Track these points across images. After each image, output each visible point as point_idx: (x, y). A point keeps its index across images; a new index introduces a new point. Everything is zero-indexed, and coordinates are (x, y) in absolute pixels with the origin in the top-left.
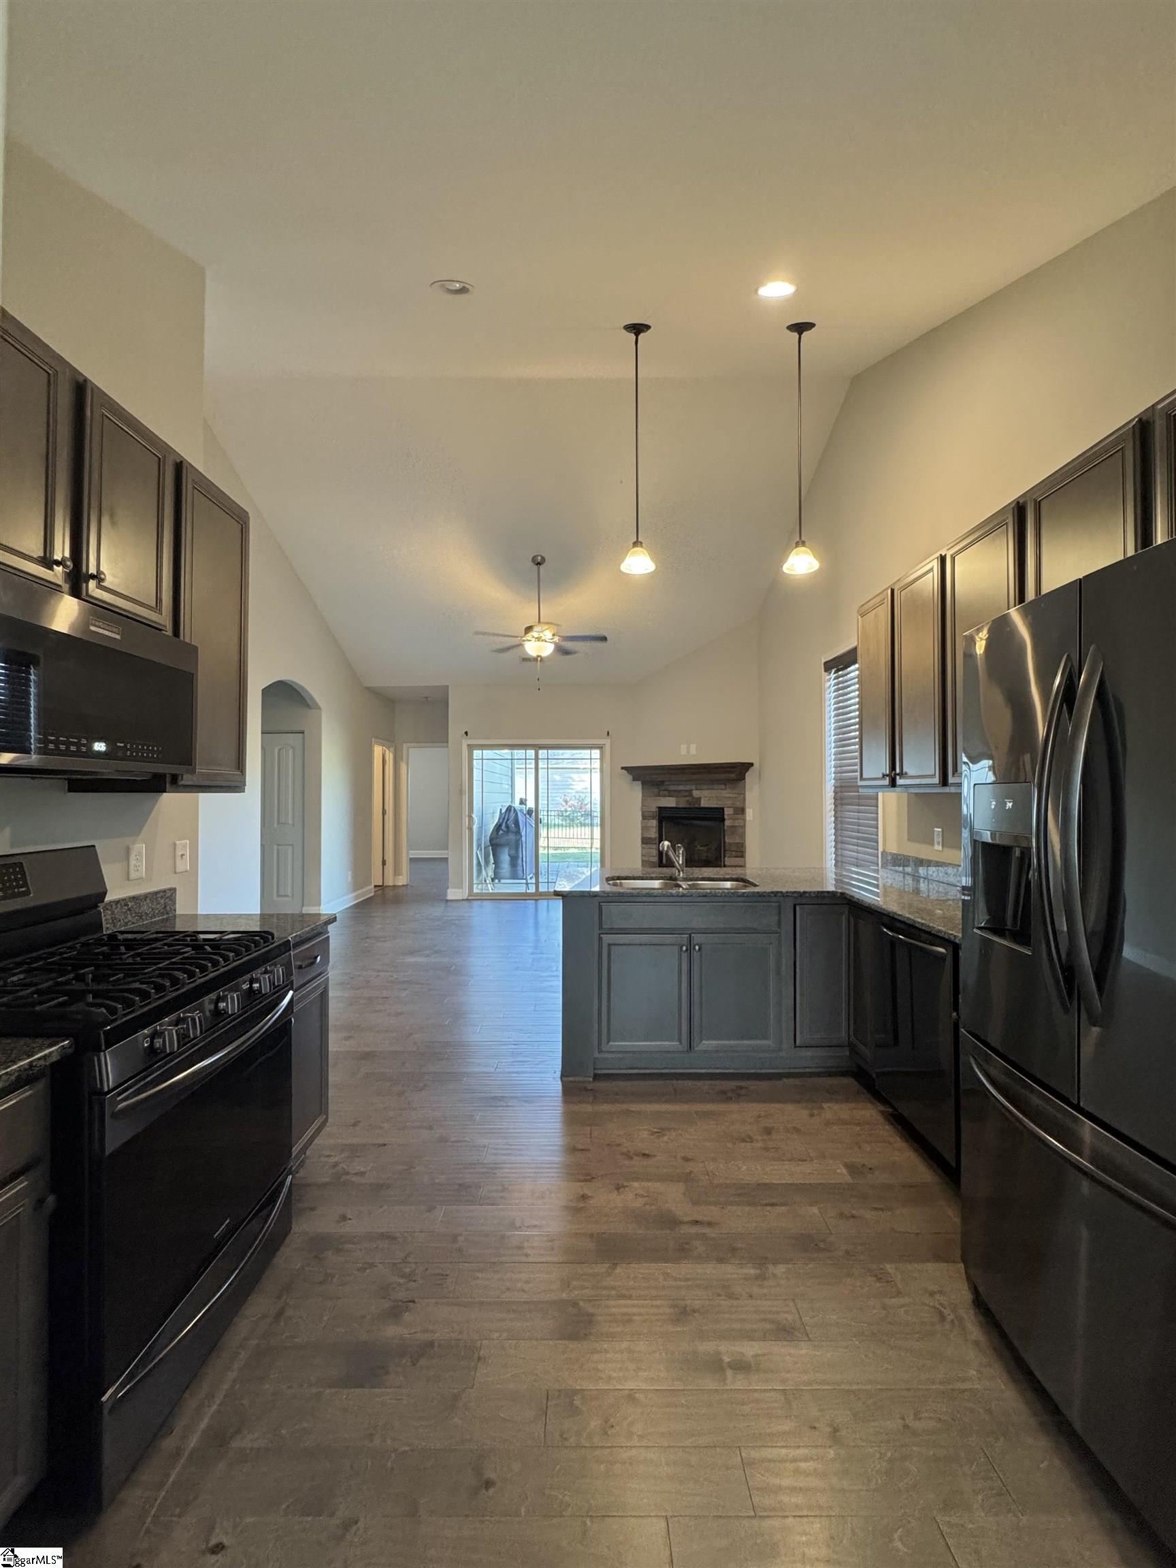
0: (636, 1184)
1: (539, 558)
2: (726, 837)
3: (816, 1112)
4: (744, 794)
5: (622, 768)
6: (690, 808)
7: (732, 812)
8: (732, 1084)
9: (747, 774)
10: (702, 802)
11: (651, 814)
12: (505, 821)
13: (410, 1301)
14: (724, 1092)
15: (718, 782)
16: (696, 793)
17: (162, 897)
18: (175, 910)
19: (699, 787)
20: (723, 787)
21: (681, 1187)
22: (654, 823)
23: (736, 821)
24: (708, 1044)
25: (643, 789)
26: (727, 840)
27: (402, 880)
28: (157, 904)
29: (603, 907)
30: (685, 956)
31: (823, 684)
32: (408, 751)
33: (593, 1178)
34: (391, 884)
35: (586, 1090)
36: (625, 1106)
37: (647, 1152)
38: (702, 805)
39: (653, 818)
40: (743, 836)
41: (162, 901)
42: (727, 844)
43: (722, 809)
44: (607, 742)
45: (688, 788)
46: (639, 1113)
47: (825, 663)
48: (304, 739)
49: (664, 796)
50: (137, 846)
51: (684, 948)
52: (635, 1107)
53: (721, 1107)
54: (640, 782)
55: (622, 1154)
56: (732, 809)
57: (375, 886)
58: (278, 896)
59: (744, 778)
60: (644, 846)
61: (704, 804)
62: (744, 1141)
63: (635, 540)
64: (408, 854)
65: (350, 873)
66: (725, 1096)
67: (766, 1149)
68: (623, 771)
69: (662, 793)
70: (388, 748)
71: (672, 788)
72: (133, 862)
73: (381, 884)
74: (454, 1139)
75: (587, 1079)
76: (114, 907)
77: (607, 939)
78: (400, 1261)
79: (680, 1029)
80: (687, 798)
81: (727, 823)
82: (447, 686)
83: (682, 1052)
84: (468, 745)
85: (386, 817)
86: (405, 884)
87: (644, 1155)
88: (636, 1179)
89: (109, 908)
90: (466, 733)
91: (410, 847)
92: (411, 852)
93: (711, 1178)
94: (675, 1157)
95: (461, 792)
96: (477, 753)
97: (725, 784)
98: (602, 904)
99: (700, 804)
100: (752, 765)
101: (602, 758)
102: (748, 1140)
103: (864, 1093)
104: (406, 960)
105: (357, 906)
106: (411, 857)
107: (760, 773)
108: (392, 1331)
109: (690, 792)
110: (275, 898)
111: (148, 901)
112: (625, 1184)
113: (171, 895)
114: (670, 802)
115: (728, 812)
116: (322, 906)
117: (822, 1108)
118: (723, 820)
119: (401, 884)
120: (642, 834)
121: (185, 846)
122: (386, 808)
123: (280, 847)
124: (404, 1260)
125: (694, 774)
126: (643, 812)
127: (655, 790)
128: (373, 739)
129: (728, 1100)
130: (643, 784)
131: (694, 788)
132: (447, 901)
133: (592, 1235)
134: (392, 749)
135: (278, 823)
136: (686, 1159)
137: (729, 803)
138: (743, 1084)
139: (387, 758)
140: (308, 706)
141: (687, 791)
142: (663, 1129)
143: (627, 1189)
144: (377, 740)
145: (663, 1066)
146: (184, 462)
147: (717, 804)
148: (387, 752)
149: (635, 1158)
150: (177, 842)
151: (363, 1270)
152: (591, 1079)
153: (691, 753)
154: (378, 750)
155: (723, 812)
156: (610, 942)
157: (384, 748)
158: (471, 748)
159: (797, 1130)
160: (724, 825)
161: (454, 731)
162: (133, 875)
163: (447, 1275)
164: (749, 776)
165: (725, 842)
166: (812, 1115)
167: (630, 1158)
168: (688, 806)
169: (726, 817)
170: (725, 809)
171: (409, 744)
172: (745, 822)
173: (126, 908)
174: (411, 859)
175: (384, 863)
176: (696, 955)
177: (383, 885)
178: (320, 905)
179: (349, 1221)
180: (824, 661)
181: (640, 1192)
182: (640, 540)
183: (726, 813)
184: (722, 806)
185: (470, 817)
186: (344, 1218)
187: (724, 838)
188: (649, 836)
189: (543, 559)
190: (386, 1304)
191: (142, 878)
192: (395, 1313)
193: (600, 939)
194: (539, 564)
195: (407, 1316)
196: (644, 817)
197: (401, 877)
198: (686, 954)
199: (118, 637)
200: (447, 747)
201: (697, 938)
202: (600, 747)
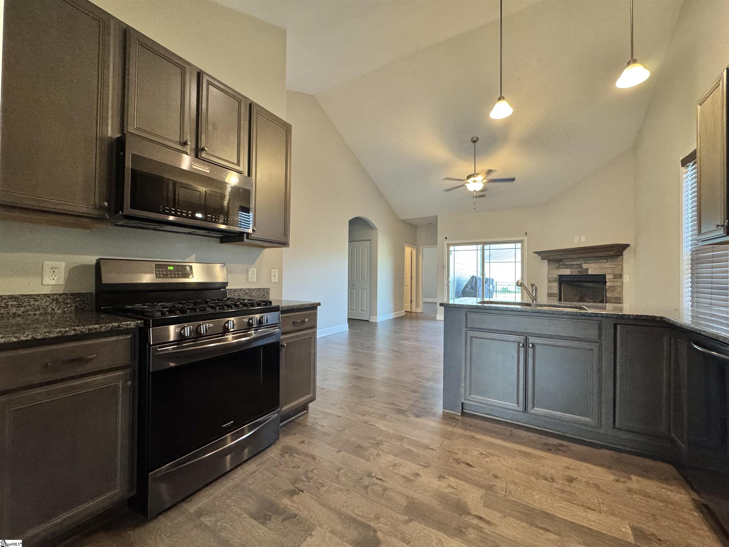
0: (452, 479)
1: (475, 138)
2: (607, 293)
3: (622, 479)
4: (622, 265)
5: (534, 253)
6: (580, 275)
7: (612, 277)
8: (557, 441)
9: (624, 252)
10: (589, 271)
11: (553, 279)
12: (470, 284)
13: (301, 491)
14: (546, 444)
15: (602, 258)
16: (585, 266)
17: (262, 291)
18: (269, 297)
19: (586, 262)
20: (605, 261)
21: (482, 492)
22: (556, 284)
23: (615, 283)
24: (538, 410)
25: (548, 264)
26: (608, 295)
27: (419, 310)
28: (260, 293)
29: (468, 314)
30: (522, 350)
31: (681, 175)
32: (423, 250)
33: (429, 466)
34: (414, 311)
35: (454, 418)
36: (473, 434)
37: (471, 464)
38: (589, 273)
39: (555, 281)
40: (621, 292)
41: (263, 293)
42: (607, 298)
43: (605, 275)
44: (525, 238)
45: (579, 263)
46: (479, 440)
47: (682, 161)
48: (371, 243)
49: (563, 268)
50: (252, 269)
51: (521, 345)
52: (478, 436)
53: (543, 454)
54: (547, 261)
55: (454, 459)
56: (612, 275)
57: (405, 312)
58: (361, 311)
59: (623, 255)
60: (549, 298)
61: (590, 272)
62: (546, 479)
63: (500, 96)
64: (422, 300)
65: (392, 304)
66: (548, 448)
67: (562, 491)
68: (535, 254)
69: (561, 266)
70: (414, 248)
71: (567, 263)
72: (250, 275)
73: (410, 311)
74: (370, 423)
75: (457, 413)
76: (239, 291)
77: (470, 333)
78: (310, 470)
79: (518, 396)
80: (578, 269)
81: (608, 284)
82: (437, 216)
83: (519, 411)
84: (447, 244)
85: (413, 280)
86: (421, 312)
87: (468, 464)
88: (455, 477)
89: (237, 291)
90: (446, 238)
91: (424, 296)
92: (424, 299)
93: (507, 494)
94: (489, 472)
95: (443, 267)
96: (452, 248)
97: (607, 259)
98: (467, 313)
99: (588, 273)
100: (628, 245)
101: (522, 248)
102: (550, 480)
103: (680, 480)
104: (400, 342)
105: (396, 319)
106: (424, 301)
107: (635, 250)
108: (286, 501)
109: (580, 265)
110: (360, 312)
111: (256, 291)
112: (446, 477)
113: (267, 291)
114: (567, 272)
115: (609, 277)
116: (377, 317)
117: (630, 479)
118: (605, 282)
119: (419, 312)
120: (548, 291)
121: (275, 272)
122: (413, 276)
123: (362, 290)
124: (312, 471)
125: (581, 253)
126: (548, 278)
127: (556, 265)
128: (405, 244)
129: (549, 450)
130: (549, 261)
131: (584, 263)
132: (436, 320)
133: (408, 497)
134: (415, 249)
135: (362, 279)
136: (496, 477)
137: (609, 271)
138: (565, 443)
139: (413, 253)
140: (373, 229)
141: (578, 265)
142: (490, 454)
143: (445, 479)
144: (406, 244)
145: (508, 418)
146: (252, 102)
147: (600, 272)
148: (413, 250)
149: (462, 464)
150: (272, 270)
151: (294, 467)
152: (460, 414)
153: (582, 241)
154: (408, 250)
155: (606, 277)
156: (472, 336)
157: (412, 248)
158: (449, 245)
159: (597, 486)
160: (606, 285)
161: (440, 238)
162: (250, 280)
163: (324, 486)
164: (626, 253)
165: (606, 296)
166: (617, 481)
167: (458, 463)
168: (579, 274)
169: (607, 280)
170: (607, 275)
171: (423, 246)
172: (623, 284)
173: (245, 292)
174: (424, 302)
175: (411, 301)
176: (530, 351)
177: (411, 312)
178: (376, 316)
179: (304, 444)
180: (681, 158)
181: (453, 484)
182: (502, 96)
183: (607, 278)
184: (605, 274)
185: (448, 280)
186: (303, 442)
187: (606, 294)
188: (552, 292)
189: (477, 139)
190: (292, 488)
191: (254, 282)
192: (292, 493)
193: (466, 333)
194: (474, 142)
195: (295, 498)
196: (549, 281)
197: (419, 308)
198: (523, 348)
199: (208, 172)
200: (437, 247)
201: (532, 340)
202: (521, 242)
